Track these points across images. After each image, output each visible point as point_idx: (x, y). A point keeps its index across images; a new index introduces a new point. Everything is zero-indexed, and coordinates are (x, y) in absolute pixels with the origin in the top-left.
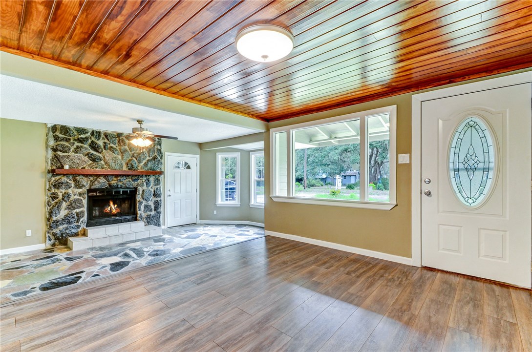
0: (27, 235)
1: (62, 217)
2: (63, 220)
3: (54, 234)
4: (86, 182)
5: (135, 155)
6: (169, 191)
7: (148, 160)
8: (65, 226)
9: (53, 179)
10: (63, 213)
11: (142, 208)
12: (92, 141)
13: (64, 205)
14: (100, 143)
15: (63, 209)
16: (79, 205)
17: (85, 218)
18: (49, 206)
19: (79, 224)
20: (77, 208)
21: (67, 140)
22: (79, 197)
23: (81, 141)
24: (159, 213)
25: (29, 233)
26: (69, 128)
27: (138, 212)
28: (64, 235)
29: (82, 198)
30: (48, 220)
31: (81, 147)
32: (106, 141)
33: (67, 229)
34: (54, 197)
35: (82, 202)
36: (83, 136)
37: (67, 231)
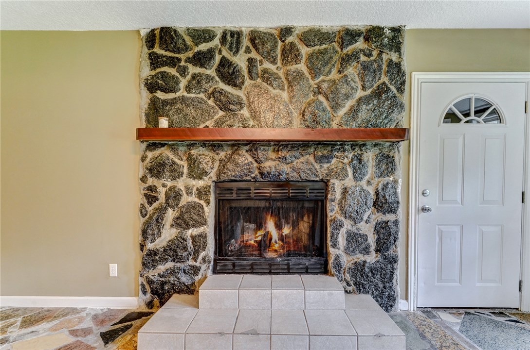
0: (110, 276)
1: (164, 244)
2: (165, 251)
3: (150, 282)
4: (209, 160)
5: (325, 86)
6: (423, 194)
7: (360, 101)
8: (170, 265)
9: (150, 155)
10: (168, 234)
11: (342, 241)
12: (223, 59)
13: (171, 215)
14: (240, 61)
15: (167, 226)
16: (196, 217)
17: (210, 251)
18: (144, 217)
19: (198, 264)
20: (194, 226)
22: (197, 200)
23: (201, 59)
24: (393, 260)
25: (114, 270)
26: (175, 31)
27: (331, 250)
28: (166, 288)
29: (202, 202)
30: (142, 247)
31: (200, 75)
32: (254, 54)
33: (173, 271)
34: (151, 196)
35: (203, 212)
36: (203, 47)
37: (172, 279)
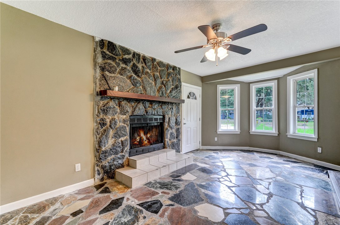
0: (76, 171)
1: (110, 147)
2: (111, 150)
3: (103, 167)
4: (128, 107)
5: (164, 82)
6: (184, 119)
7: (172, 89)
8: (113, 156)
9: (102, 102)
10: (111, 142)
11: (169, 136)
12: (134, 64)
13: (111, 133)
14: (140, 66)
15: (110, 138)
16: (123, 132)
17: (127, 148)
18: (98, 135)
19: (124, 154)
20: (122, 136)
21: (113, 59)
22: (123, 124)
23: (125, 61)
24: (179, 140)
25: (78, 167)
26: (116, 45)
27: (166, 139)
28: (112, 168)
29: (125, 125)
30: (97, 150)
31: (125, 68)
32: (144, 65)
33: (114, 160)
34: (102, 123)
35: (126, 130)
36: (126, 56)
37: (115, 163)
